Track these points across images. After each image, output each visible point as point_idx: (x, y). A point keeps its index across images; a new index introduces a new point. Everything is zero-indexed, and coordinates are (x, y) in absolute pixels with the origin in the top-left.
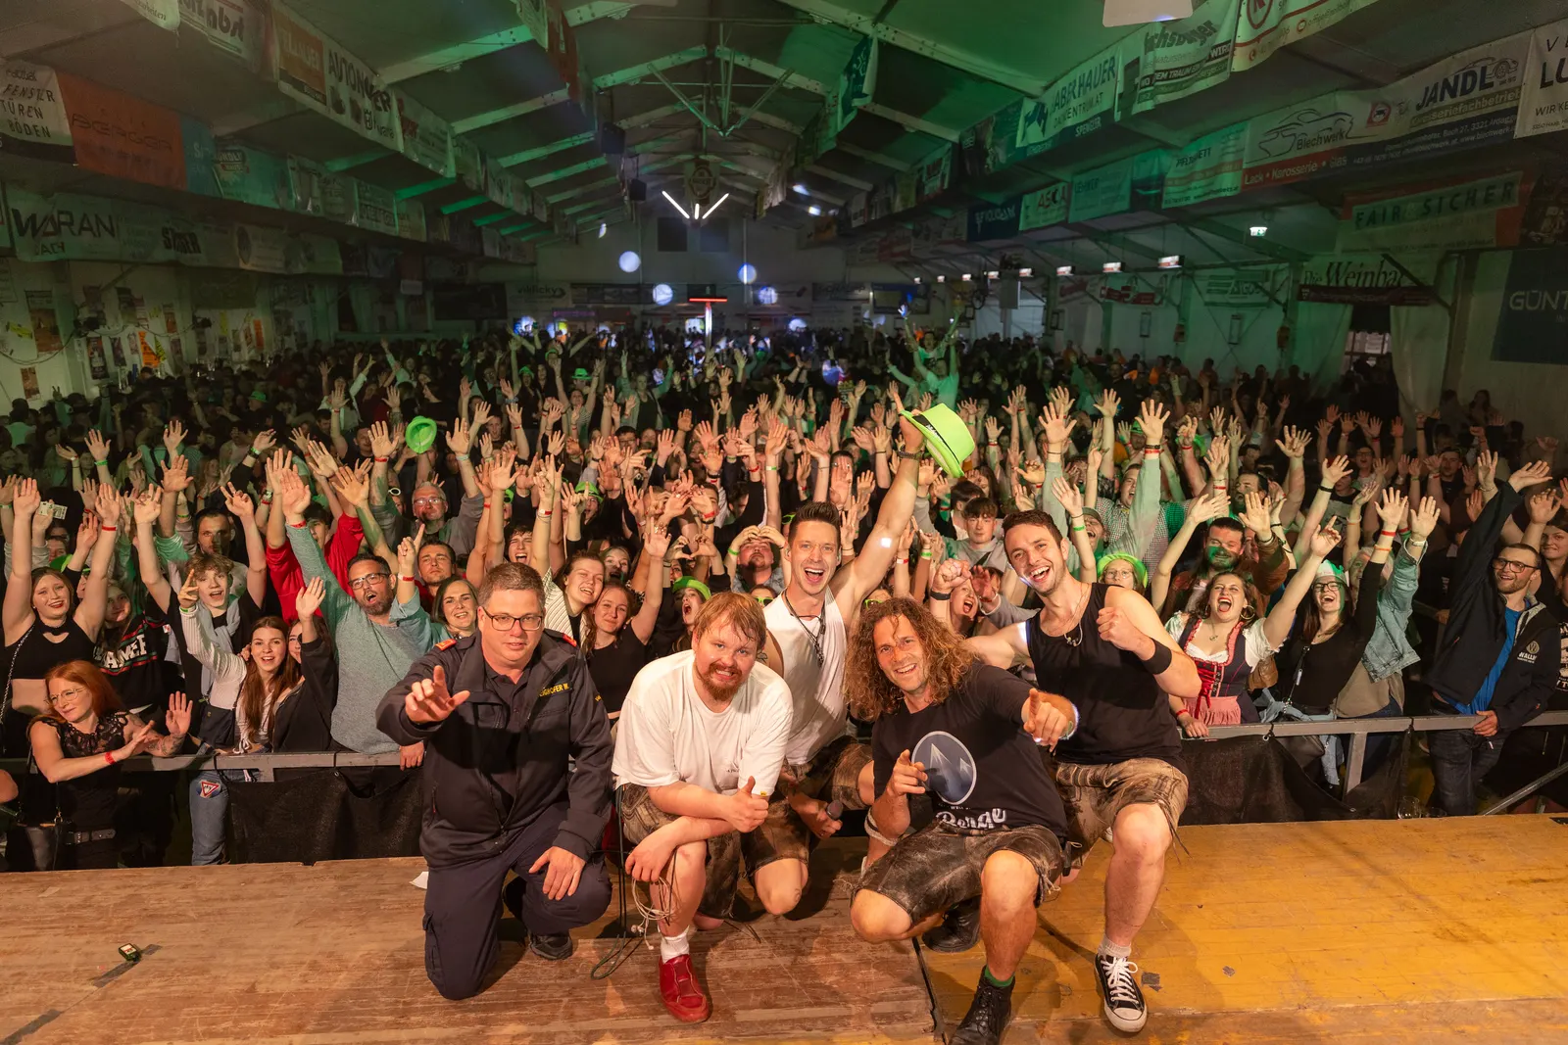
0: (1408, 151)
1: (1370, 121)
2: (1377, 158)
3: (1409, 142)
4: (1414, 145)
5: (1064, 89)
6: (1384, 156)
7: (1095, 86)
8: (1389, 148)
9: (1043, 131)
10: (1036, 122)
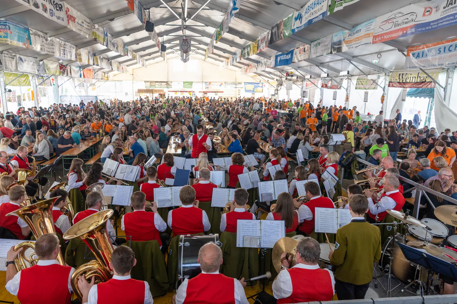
0: (440, 24)
1: (424, 15)
2: (427, 28)
3: (441, 21)
4: (442, 22)
5: (309, 6)
6: (430, 27)
7: (320, 4)
8: (432, 24)
9: (301, 23)
10: (298, 20)
